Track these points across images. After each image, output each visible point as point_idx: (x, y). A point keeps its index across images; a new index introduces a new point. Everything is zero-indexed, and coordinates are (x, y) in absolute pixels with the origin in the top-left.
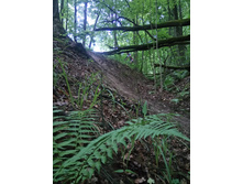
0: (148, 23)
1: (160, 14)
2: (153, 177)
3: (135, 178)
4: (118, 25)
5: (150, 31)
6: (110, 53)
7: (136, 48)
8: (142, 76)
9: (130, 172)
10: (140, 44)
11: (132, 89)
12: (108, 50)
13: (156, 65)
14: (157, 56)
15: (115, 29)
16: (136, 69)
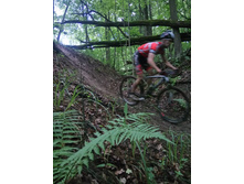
0: (120, 20)
1: (131, 11)
2: (130, 168)
3: (115, 170)
4: (90, 19)
5: (123, 29)
6: (81, 48)
7: (108, 44)
8: (114, 72)
9: (110, 165)
10: (112, 40)
11: (105, 86)
12: (79, 44)
13: (129, 63)
14: (130, 53)
15: (85, 23)
16: (108, 65)
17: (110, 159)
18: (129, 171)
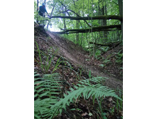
0: (86, 15)
1: (93, 10)
2: (91, 112)
3: (81, 113)
4: (67, 15)
5: (88, 21)
6: (61, 33)
7: (78, 31)
8: (81, 49)
9: (78, 110)
10: (81, 28)
11: (75, 57)
12: (60, 31)
13: (91, 43)
14: (92, 36)
15: (64, 17)
16: (77, 44)
17: (79, 105)
18: (90, 114)
